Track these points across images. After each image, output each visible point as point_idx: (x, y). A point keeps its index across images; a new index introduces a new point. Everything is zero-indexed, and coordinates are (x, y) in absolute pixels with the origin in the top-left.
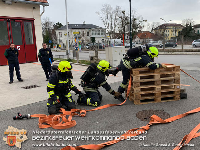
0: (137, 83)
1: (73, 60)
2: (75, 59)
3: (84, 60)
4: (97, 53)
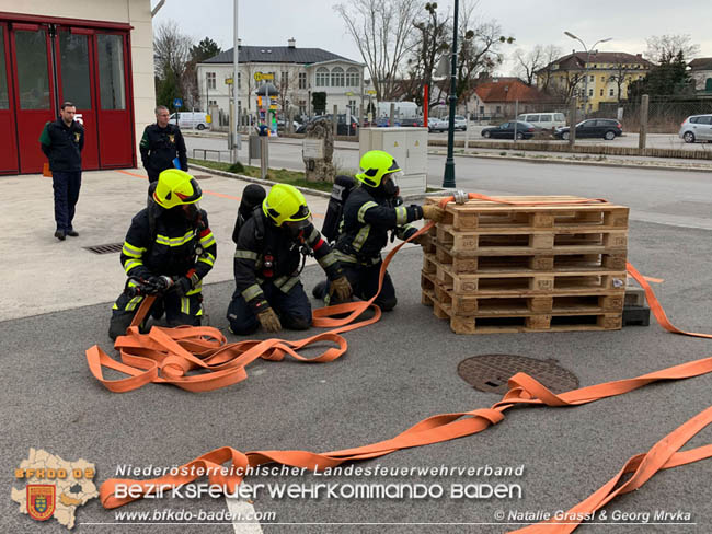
0: (468, 257)
1: (250, 167)
2: (256, 164)
3: (284, 170)
4: (329, 149)
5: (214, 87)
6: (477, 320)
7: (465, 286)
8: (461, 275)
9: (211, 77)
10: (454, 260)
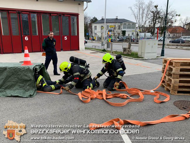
0: (177, 74)
1: (108, 50)
3: (116, 51)
4: (130, 46)
5: (96, 29)
6: (178, 91)
7: (175, 82)
8: (174, 79)
9: (96, 27)
10: (172, 75)
